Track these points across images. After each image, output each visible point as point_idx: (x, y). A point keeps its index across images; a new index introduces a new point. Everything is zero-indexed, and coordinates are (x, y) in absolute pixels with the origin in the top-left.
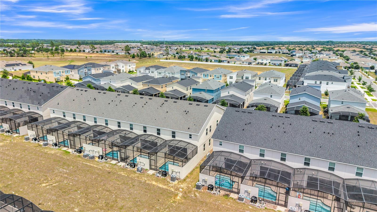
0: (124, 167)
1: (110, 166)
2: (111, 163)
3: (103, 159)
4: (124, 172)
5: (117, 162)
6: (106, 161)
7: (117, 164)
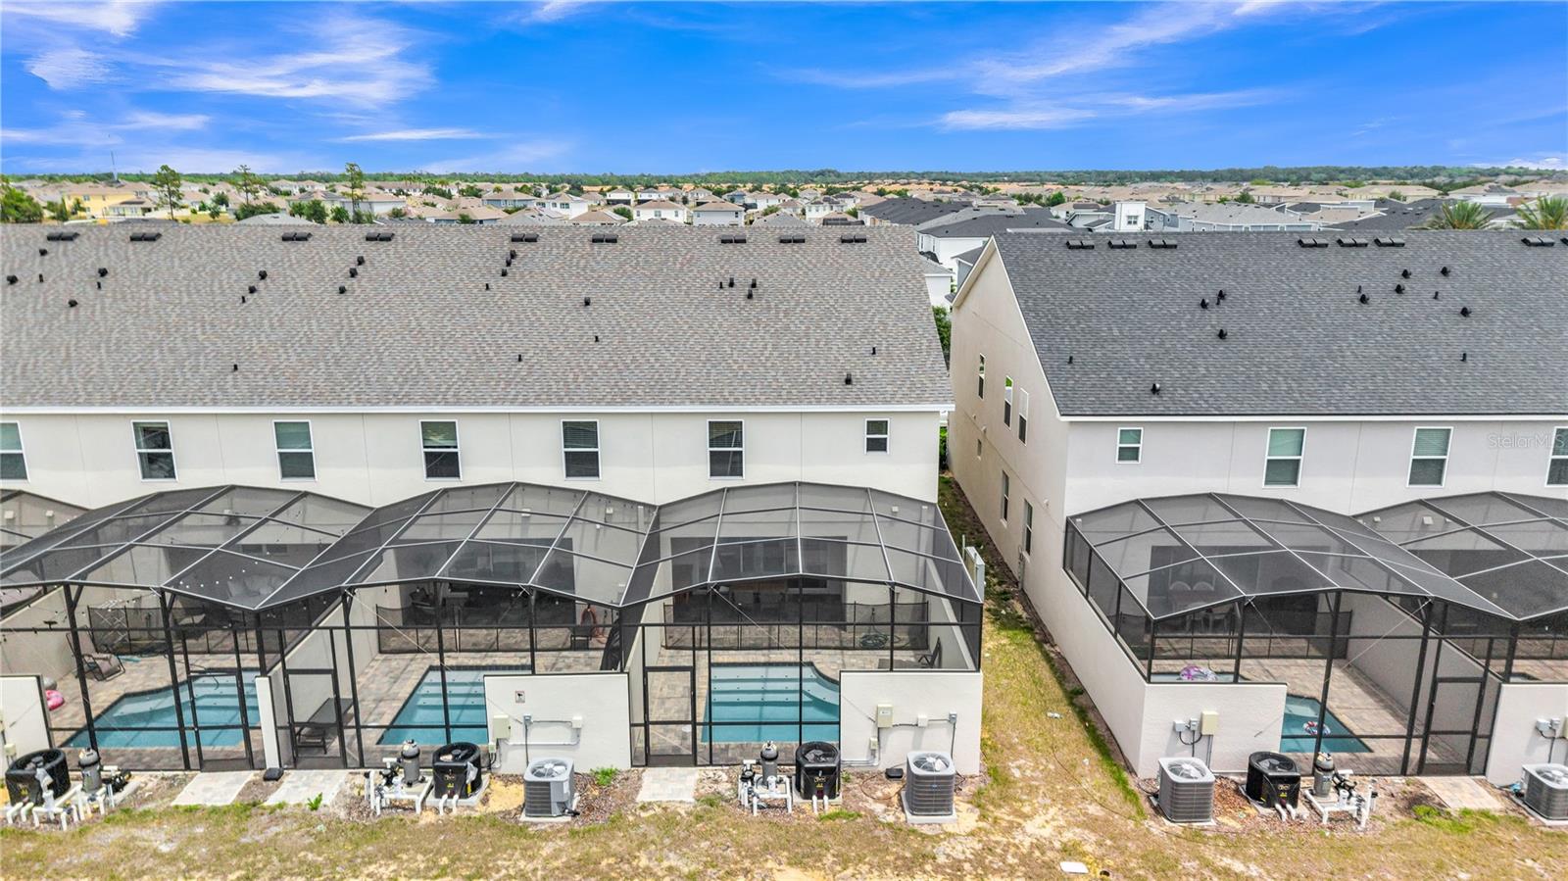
0: (358, 804)
1: (193, 840)
2: (190, 810)
3: (76, 792)
4: (392, 857)
5: (250, 775)
6: (119, 797)
7: (272, 801)
